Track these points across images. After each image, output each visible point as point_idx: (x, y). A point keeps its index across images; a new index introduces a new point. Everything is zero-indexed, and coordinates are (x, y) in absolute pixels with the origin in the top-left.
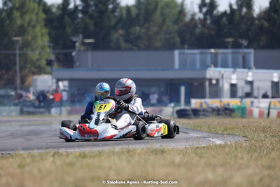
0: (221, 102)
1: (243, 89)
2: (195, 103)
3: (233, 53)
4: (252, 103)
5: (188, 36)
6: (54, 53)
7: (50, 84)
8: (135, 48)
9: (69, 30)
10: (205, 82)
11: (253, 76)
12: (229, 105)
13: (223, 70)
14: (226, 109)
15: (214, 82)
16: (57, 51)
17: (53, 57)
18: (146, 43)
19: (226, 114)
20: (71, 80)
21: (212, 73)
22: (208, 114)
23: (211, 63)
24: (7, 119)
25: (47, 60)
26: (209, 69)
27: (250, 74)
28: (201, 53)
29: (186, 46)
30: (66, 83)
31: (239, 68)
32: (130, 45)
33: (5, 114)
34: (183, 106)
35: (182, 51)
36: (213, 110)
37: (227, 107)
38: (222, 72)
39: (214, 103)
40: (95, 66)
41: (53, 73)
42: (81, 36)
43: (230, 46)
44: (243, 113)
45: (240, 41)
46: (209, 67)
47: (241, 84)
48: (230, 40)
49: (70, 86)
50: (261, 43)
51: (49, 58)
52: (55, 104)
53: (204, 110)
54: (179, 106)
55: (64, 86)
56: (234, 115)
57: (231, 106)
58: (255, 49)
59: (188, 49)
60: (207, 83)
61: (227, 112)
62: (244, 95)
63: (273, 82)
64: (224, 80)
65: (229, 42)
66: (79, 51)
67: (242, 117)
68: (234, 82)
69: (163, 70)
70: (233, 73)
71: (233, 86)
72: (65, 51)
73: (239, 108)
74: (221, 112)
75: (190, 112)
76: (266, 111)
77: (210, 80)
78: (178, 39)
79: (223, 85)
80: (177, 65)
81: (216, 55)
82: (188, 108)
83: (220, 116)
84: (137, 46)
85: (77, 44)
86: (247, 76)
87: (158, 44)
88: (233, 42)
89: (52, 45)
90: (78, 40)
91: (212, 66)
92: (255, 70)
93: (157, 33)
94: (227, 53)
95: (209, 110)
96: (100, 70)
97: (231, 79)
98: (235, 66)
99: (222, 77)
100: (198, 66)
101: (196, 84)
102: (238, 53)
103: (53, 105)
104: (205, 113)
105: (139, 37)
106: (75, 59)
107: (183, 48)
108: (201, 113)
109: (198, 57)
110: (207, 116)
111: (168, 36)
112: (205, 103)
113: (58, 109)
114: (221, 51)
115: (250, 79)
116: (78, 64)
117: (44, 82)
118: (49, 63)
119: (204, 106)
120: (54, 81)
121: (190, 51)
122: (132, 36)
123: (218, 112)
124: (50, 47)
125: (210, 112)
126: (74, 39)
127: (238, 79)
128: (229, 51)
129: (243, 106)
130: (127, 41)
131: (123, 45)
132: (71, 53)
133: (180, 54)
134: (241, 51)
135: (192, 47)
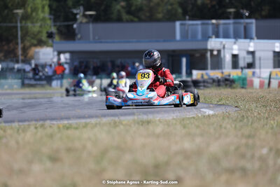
0: (222, 73)
1: (244, 59)
2: (196, 74)
3: (234, 23)
4: (254, 73)
5: (190, 7)
6: (55, 26)
7: (51, 56)
8: (136, 19)
9: (70, 3)
10: (207, 52)
11: (254, 46)
12: (229, 76)
13: (224, 41)
14: (226, 80)
15: (215, 53)
16: (58, 24)
17: (54, 30)
18: (148, 14)
19: (226, 85)
20: (72, 53)
21: (214, 43)
22: (209, 85)
23: (213, 34)
24: (9, 91)
25: (47, 33)
26: (210, 39)
27: (252, 44)
28: (203, 24)
29: (187, 17)
30: (67, 55)
31: (240, 38)
32: (131, 17)
33: (6, 87)
34: (184, 78)
35: (184, 22)
36: (214, 81)
37: (228, 77)
38: (224, 43)
39: (215, 74)
40: (97, 38)
41: (55, 45)
42: (82, 8)
43: (232, 16)
44: (243, 84)
45: (241, 11)
46: (211, 37)
47: (242, 55)
48: (232, 10)
49: (72, 59)
50: (264, 13)
51: (50, 31)
52: (57, 76)
53: (204, 82)
54: (181, 77)
55: (66, 59)
56: (234, 85)
57: (231, 77)
58: (256, 19)
59: (189, 20)
60: (209, 54)
61: (227, 82)
62: (246, 65)
63: (274, 52)
64: (226, 50)
65: (230, 13)
66: (81, 23)
67: (243, 88)
68: (235, 52)
69: (164, 41)
70: (235, 43)
71: (235, 57)
72: (66, 23)
73: (239, 78)
74: (221, 83)
75: (191, 84)
76: (267, 81)
77: (212, 51)
78: (180, 10)
79: (224, 56)
80: (178, 37)
81: (217, 26)
82: (189, 79)
83: (221, 87)
84: (138, 17)
85: (78, 16)
86: (249, 46)
87: (160, 16)
88: (234, 12)
89: (52, 17)
90: (79, 11)
91: (214, 37)
92: (256, 41)
93: (158, 5)
94: (229, 24)
95: (209, 81)
96: (101, 42)
97: (232, 49)
98: (237, 36)
99: (224, 47)
100: (200, 37)
101: (197, 55)
102: (240, 23)
103: (54, 77)
104: (206, 84)
105: (140, 9)
106: (77, 31)
107: (185, 19)
108: (202, 84)
109: (199, 28)
110: (208, 87)
111: (170, 7)
112: (207, 74)
113: (59, 82)
114: (222, 22)
115: (251, 49)
116: (79, 36)
117: (46, 55)
118: (50, 35)
119: (206, 77)
120: (56, 53)
121: (191, 22)
122: (133, 8)
123: (218, 83)
124: (50, 19)
125: (210, 83)
126: (75, 11)
127: (239, 50)
128: (231, 21)
129: (244, 76)
130: (129, 12)
131: (125, 16)
132: (72, 25)
133: (181, 25)
134: (242, 21)
135: (193, 18)
